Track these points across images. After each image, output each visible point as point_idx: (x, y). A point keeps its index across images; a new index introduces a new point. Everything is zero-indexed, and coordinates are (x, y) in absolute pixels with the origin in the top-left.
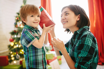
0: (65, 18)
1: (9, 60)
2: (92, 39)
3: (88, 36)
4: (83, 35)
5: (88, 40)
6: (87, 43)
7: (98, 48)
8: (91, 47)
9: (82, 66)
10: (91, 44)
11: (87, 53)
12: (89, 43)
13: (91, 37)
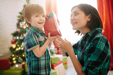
0: (75, 19)
1: (10, 63)
2: (105, 43)
3: (100, 39)
4: (95, 38)
5: (101, 44)
6: (98, 46)
7: (110, 53)
8: (103, 51)
9: (90, 71)
10: (103, 48)
11: (98, 57)
12: (101, 47)
13: (104, 40)
